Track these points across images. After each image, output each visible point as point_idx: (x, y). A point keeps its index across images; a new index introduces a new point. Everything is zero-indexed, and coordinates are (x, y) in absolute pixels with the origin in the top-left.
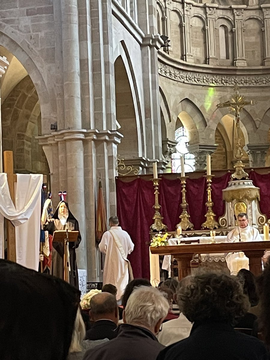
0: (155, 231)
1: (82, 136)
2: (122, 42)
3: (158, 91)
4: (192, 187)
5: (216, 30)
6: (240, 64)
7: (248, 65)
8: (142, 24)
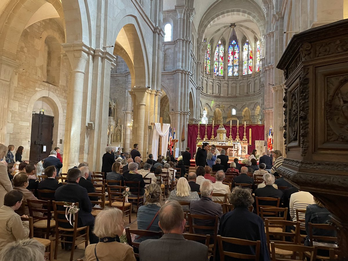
0: (198, 139)
1: (180, 113)
2: (192, 88)
3: (200, 101)
4: (208, 128)
5: (216, 86)
6: (222, 95)
7: (224, 95)
8: (197, 83)
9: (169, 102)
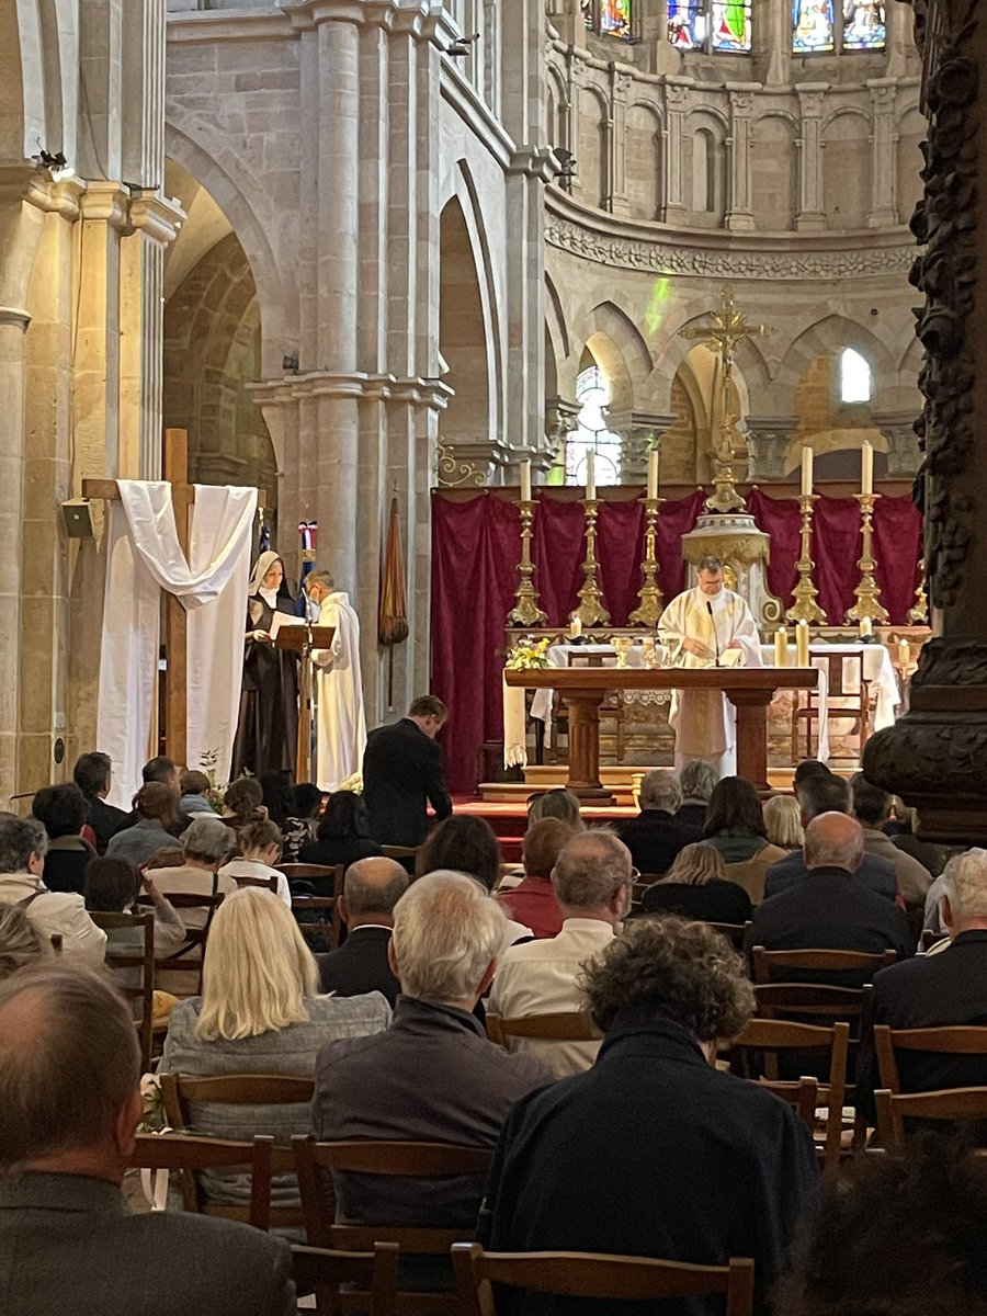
0: (519, 624)
1: (356, 389)
2: (463, 164)
3: (542, 285)
4: (609, 522)
5: (686, 142)
6: (740, 225)
7: (758, 228)
8: (512, 121)
9: (261, 295)
